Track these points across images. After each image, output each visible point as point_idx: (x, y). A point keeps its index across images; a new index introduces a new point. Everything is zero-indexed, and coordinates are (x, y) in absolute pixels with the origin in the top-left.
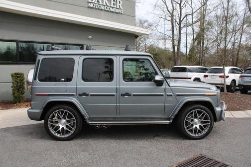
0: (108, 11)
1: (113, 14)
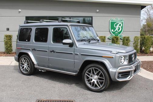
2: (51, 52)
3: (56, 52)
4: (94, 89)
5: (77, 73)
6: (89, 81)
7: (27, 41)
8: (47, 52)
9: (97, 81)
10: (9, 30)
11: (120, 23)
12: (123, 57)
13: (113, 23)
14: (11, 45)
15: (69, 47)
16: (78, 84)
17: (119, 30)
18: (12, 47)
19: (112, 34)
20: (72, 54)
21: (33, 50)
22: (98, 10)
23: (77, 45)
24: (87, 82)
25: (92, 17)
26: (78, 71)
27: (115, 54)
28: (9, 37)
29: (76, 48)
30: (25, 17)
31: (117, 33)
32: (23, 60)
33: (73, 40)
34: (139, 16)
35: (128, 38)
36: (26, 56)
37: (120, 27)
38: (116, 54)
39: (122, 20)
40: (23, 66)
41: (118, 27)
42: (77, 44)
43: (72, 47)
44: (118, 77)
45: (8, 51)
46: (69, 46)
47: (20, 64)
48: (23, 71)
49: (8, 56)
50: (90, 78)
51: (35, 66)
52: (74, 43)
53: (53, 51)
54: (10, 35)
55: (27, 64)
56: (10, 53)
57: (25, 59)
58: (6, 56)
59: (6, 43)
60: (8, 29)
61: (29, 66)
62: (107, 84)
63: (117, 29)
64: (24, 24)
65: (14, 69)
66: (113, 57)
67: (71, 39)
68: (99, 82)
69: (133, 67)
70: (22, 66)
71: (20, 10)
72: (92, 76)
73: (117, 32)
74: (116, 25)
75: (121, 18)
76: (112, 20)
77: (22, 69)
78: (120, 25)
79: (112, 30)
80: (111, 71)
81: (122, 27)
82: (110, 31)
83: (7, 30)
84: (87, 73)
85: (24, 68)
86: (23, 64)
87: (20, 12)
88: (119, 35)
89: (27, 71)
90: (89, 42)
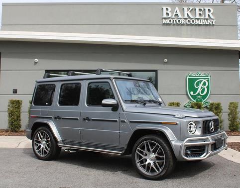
0: (191, 25)
1: (200, 27)
2: (85, 120)
3: (93, 120)
4: (150, 174)
5: (123, 152)
6: (142, 162)
7: (46, 105)
8: (78, 121)
9: (154, 163)
10: (16, 93)
11: (204, 80)
12: (194, 124)
13: (192, 81)
14: (19, 117)
15: (112, 112)
16: (127, 171)
17: (203, 92)
18: (20, 120)
19: (191, 100)
20: (116, 121)
21: (56, 118)
22: (166, 60)
23: (124, 108)
24: (138, 165)
25: (156, 71)
26: (125, 148)
27: (180, 118)
28: (16, 105)
29: (122, 112)
30: (44, 71)
31: (199, 97)
32: (39, 135)
33: (118, 100)
34: (236, 69)
35: (219, 104)
36: (44, 128)
37: (205, 87)
38: (182, 118)
39: (208, 76)
40: (39, 145)
41: (202, 88)
42: (125, 106)
43: (117, 110)
44: (186, 155)
45: (14, 128)
46: (112, 110)
47: (35, 142)
48: (38, 153)
49: (13, 136)
50: (144, 157)
51: (59, 144)
52: (120, 105)
53: (88, 119)
54: (18, 101)
55: (46, 141)
56: (16, 132)
57: (42, 133)
58: (9, 135)
59: (11, 114)
60: (15, 91)
61: (48, 145)
62: (169, 165)
63: (199, 90)
64: (44, 78)
65: (23, 153)
66: (177, 124)
67: (114, 99)
68: (158, 162)
69: (210, 139)
70: (37, 145)
71: (36, 60)
72: (146, 155)
73: (200, 95)
74: (197, 85)
75: (206, 73)
76: (190, 76)
77: (37, 151)
78: (204, 84)
79: (192, 93)
80: (175, 145)
81: (208, 87)
82: (187, 95)
83: (14, 93)
84: (139, 151)
85: (41, 148)
86: (39, 142)
87: (36, 63)
88: (203, 101)
89: (45, 153)
90: (145, 104)
